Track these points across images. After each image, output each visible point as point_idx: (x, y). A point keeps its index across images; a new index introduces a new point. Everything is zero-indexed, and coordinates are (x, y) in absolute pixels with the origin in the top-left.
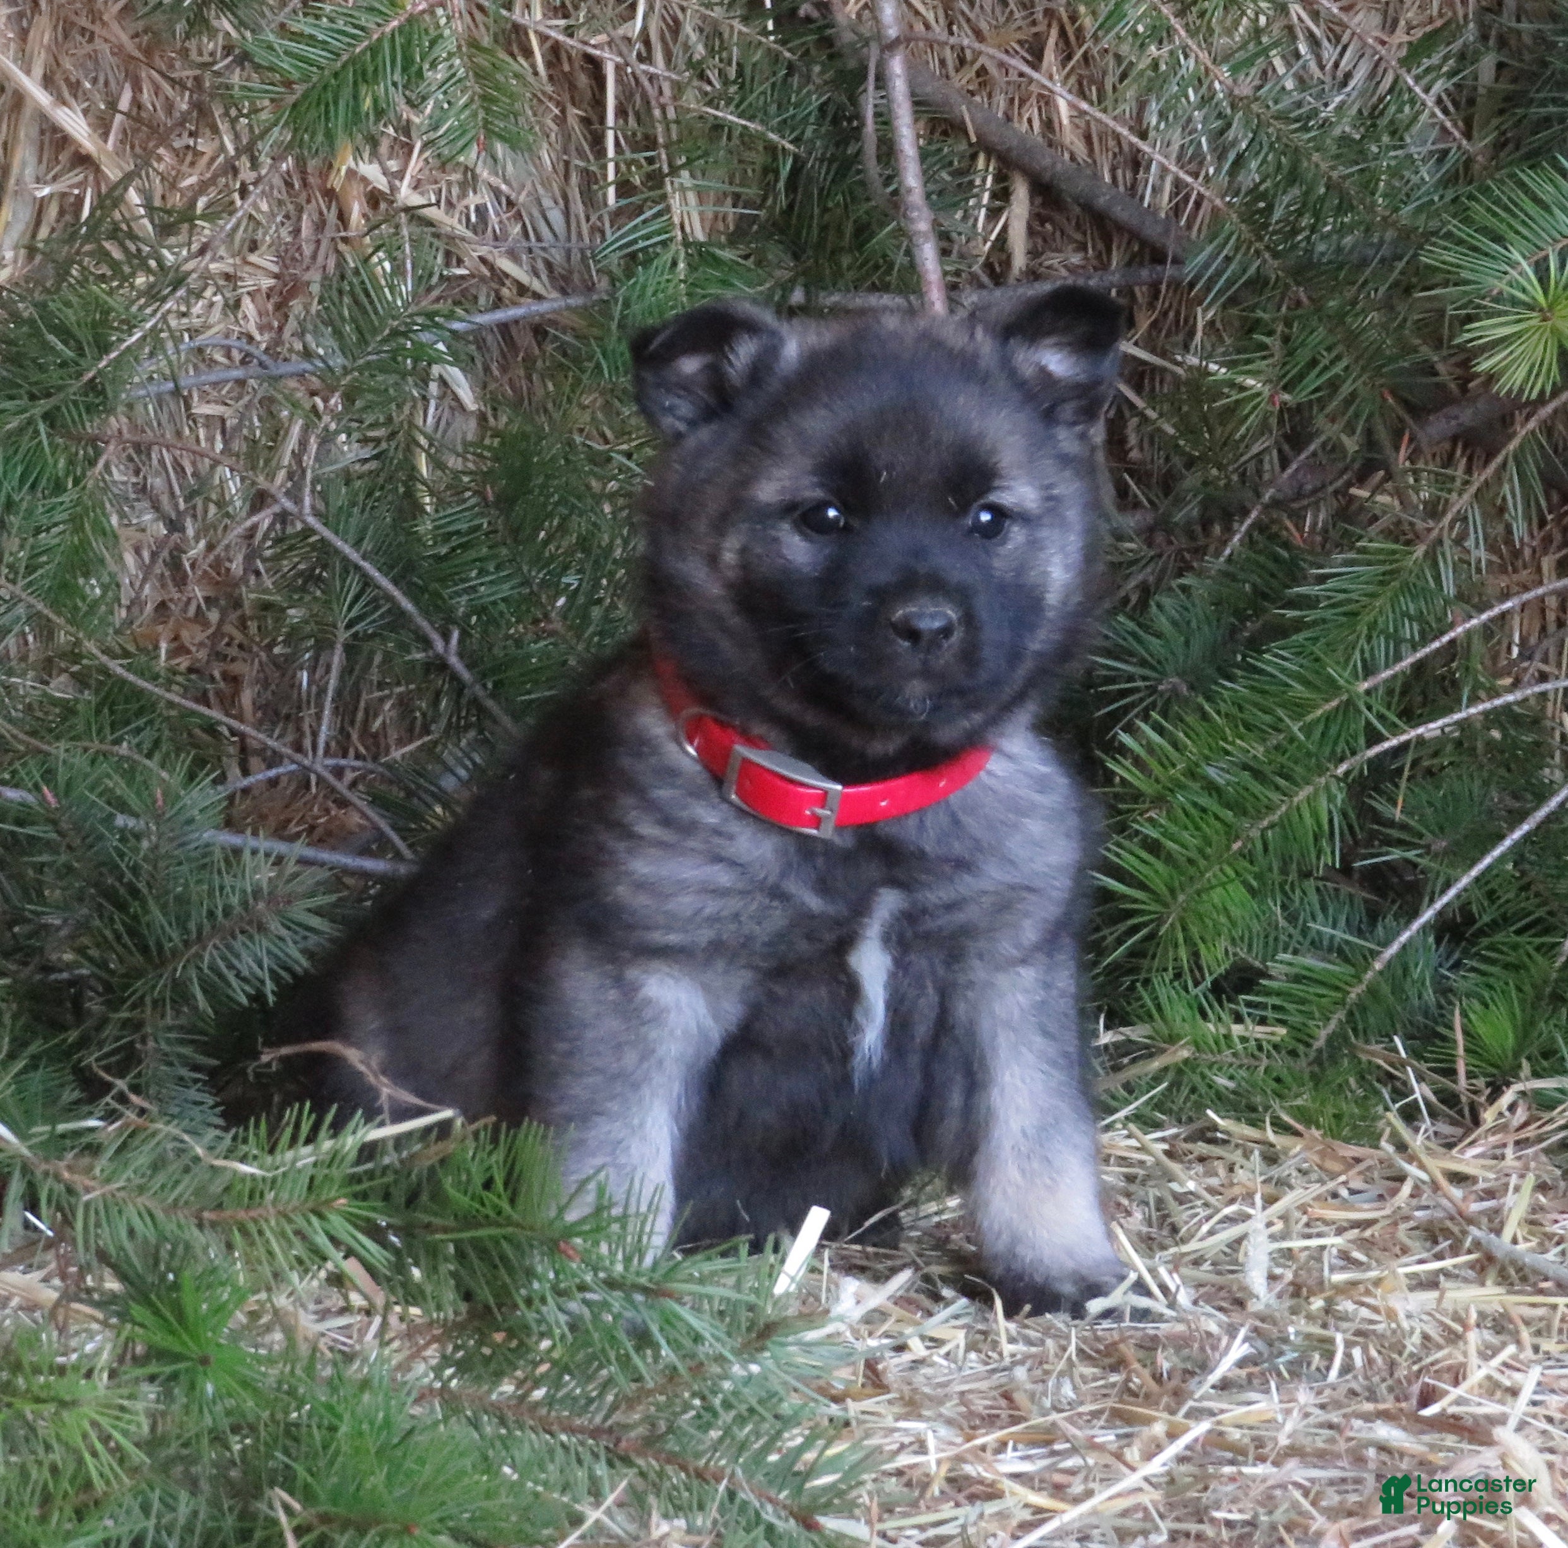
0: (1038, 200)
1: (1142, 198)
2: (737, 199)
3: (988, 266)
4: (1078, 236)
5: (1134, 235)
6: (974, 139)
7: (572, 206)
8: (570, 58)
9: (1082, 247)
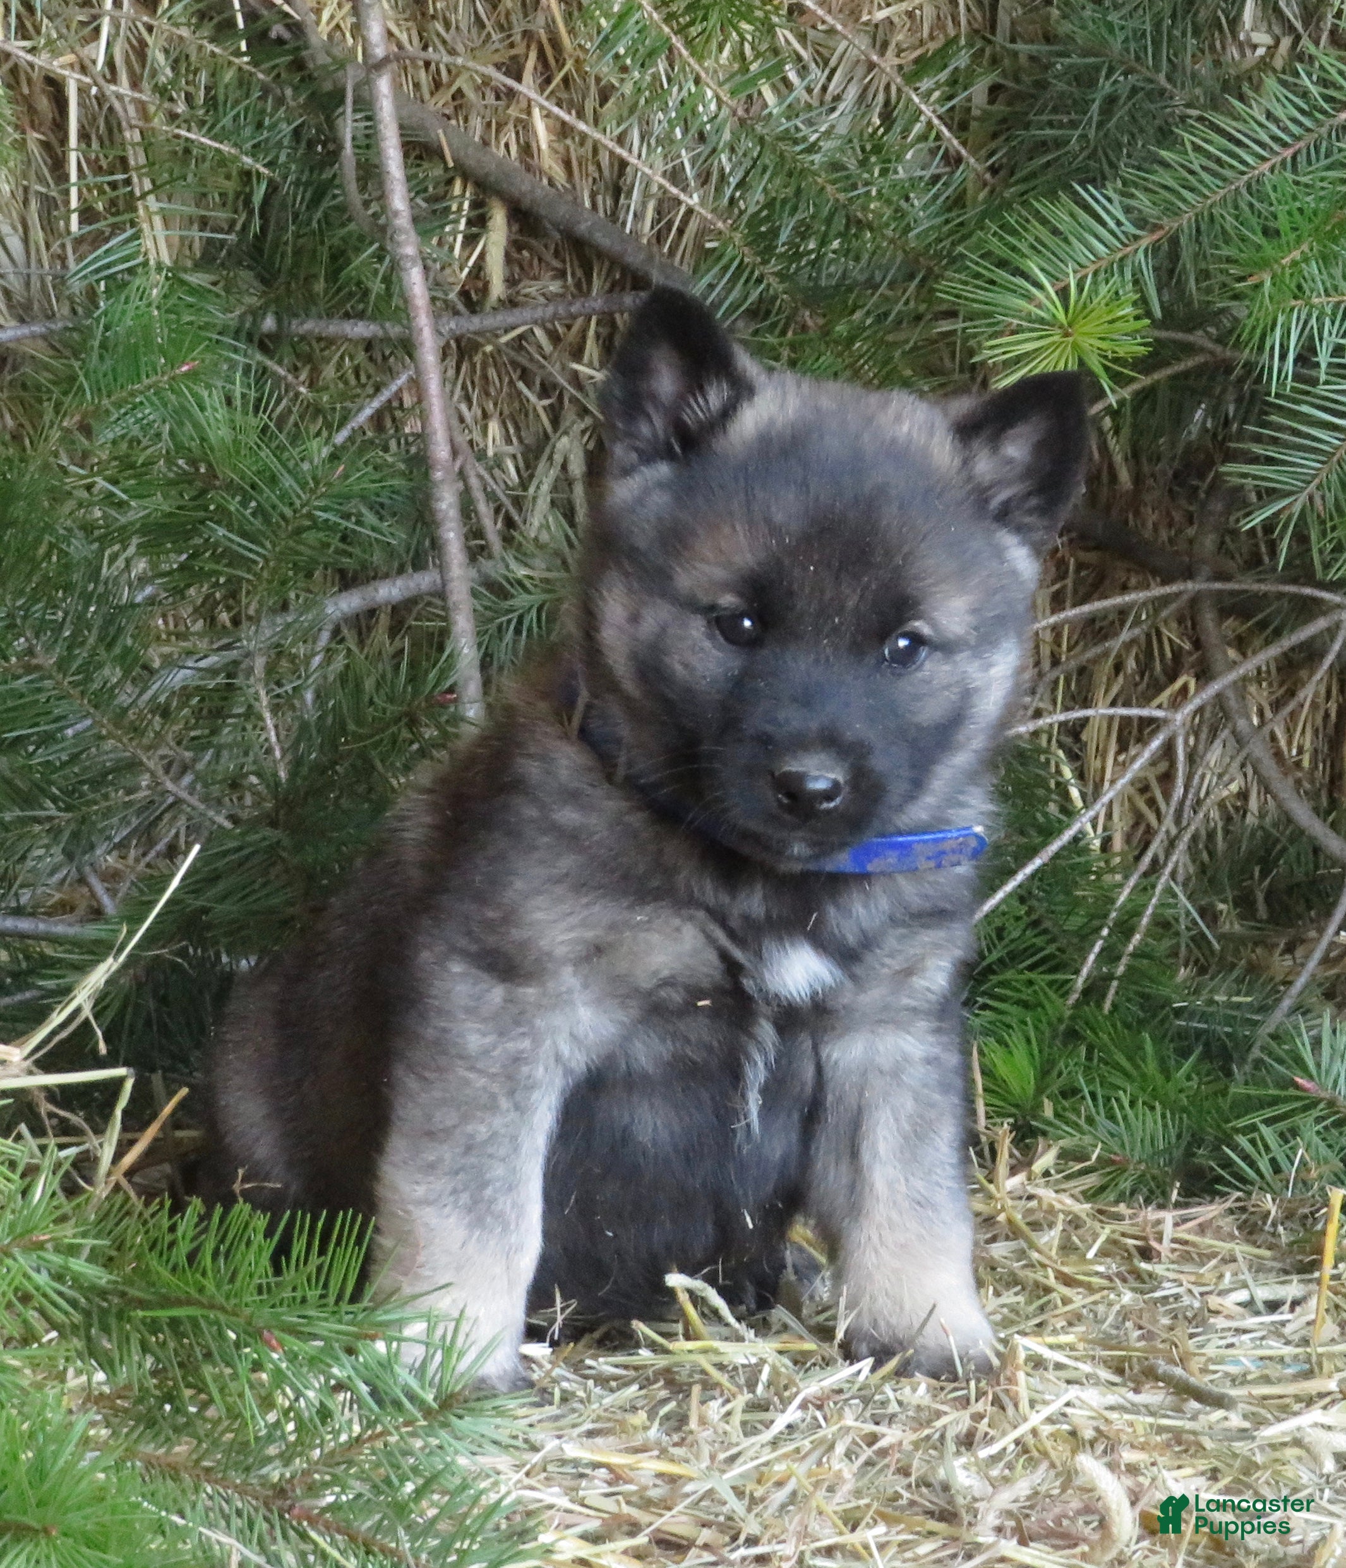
0: (515, 228)
1: (624, 224)
2: (204, 223)
3: (464, 294)
4: (556, 264)
5: (614, 262)
6: (451, 164)
7: (32, 233)
8: (29, 81)
9: (562, 274)
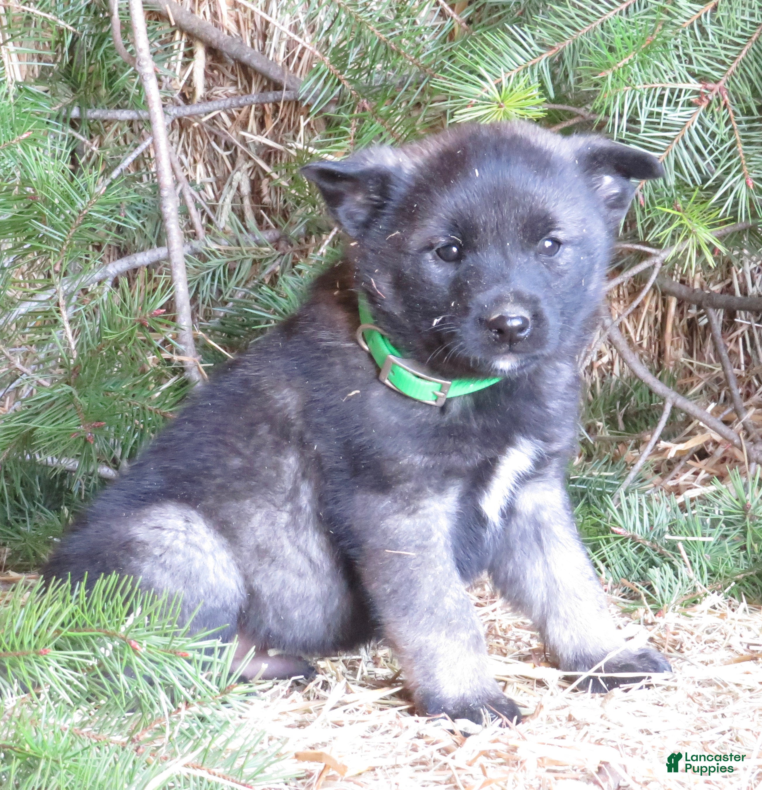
0: (210, 58)
1: (268, 55)
2: (40, 58)
3: (183, 95)
4: (232, 77)
5: (264, 76)
6: (173, 23)
9: (235, 83)
